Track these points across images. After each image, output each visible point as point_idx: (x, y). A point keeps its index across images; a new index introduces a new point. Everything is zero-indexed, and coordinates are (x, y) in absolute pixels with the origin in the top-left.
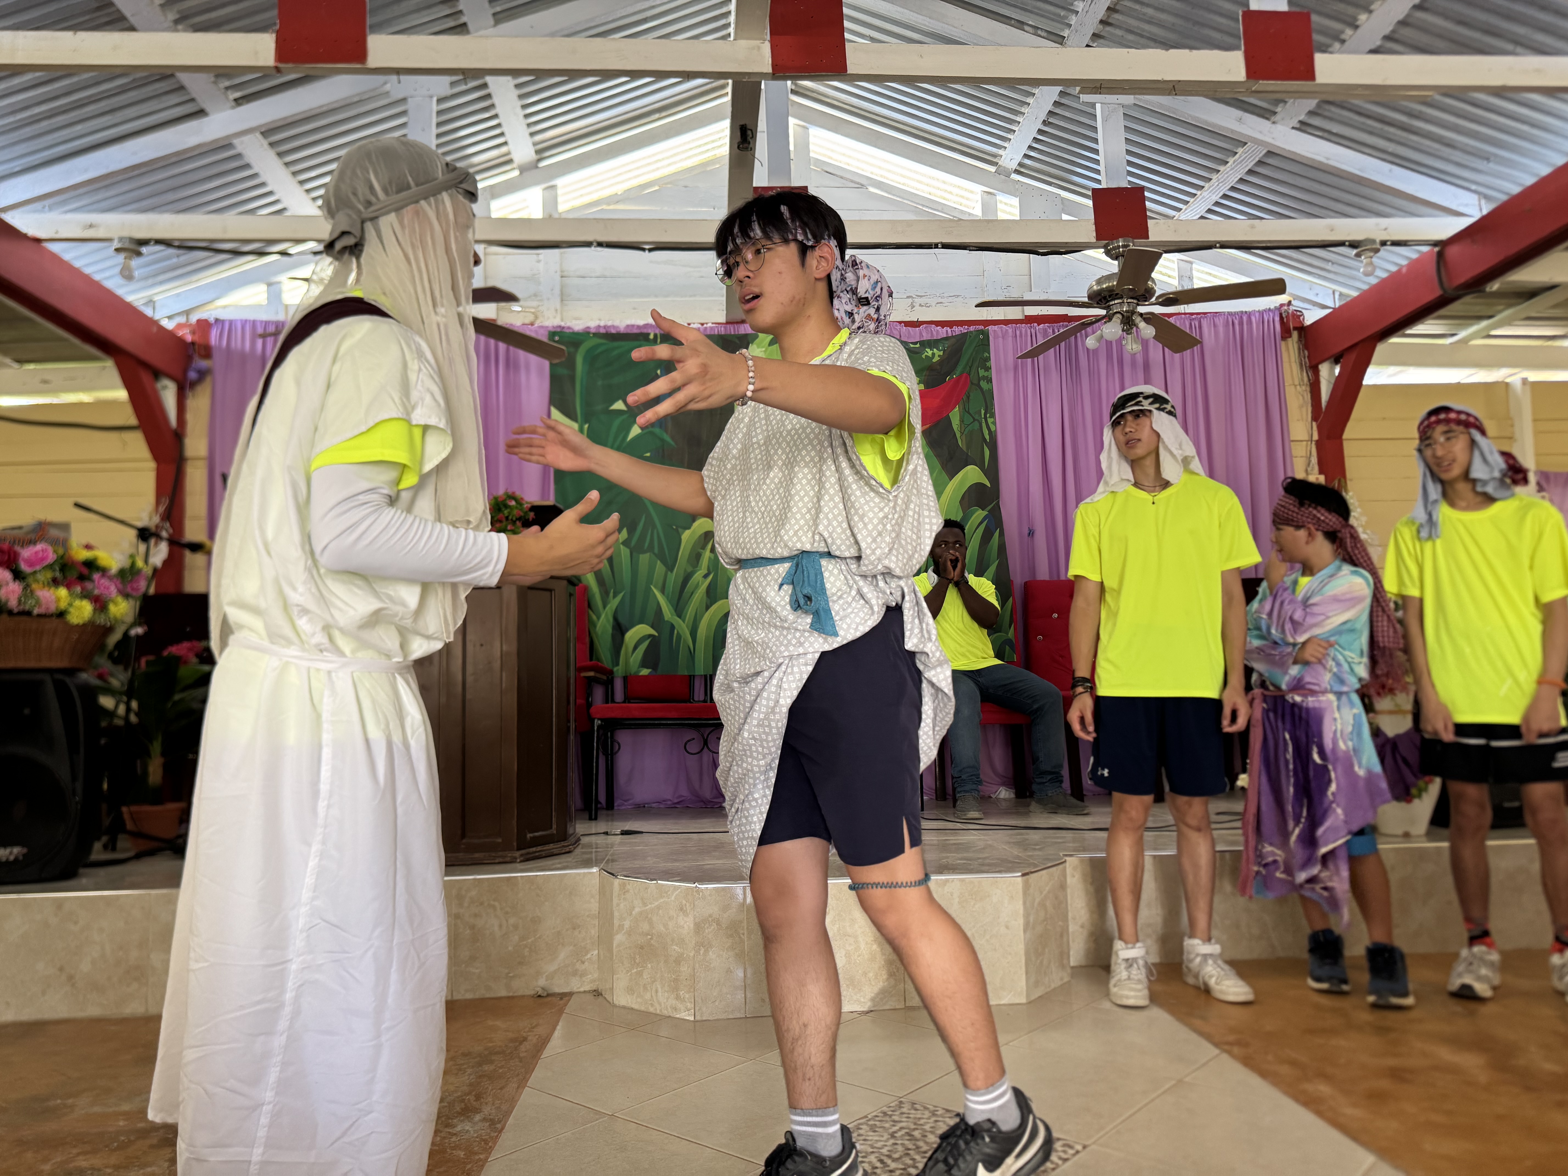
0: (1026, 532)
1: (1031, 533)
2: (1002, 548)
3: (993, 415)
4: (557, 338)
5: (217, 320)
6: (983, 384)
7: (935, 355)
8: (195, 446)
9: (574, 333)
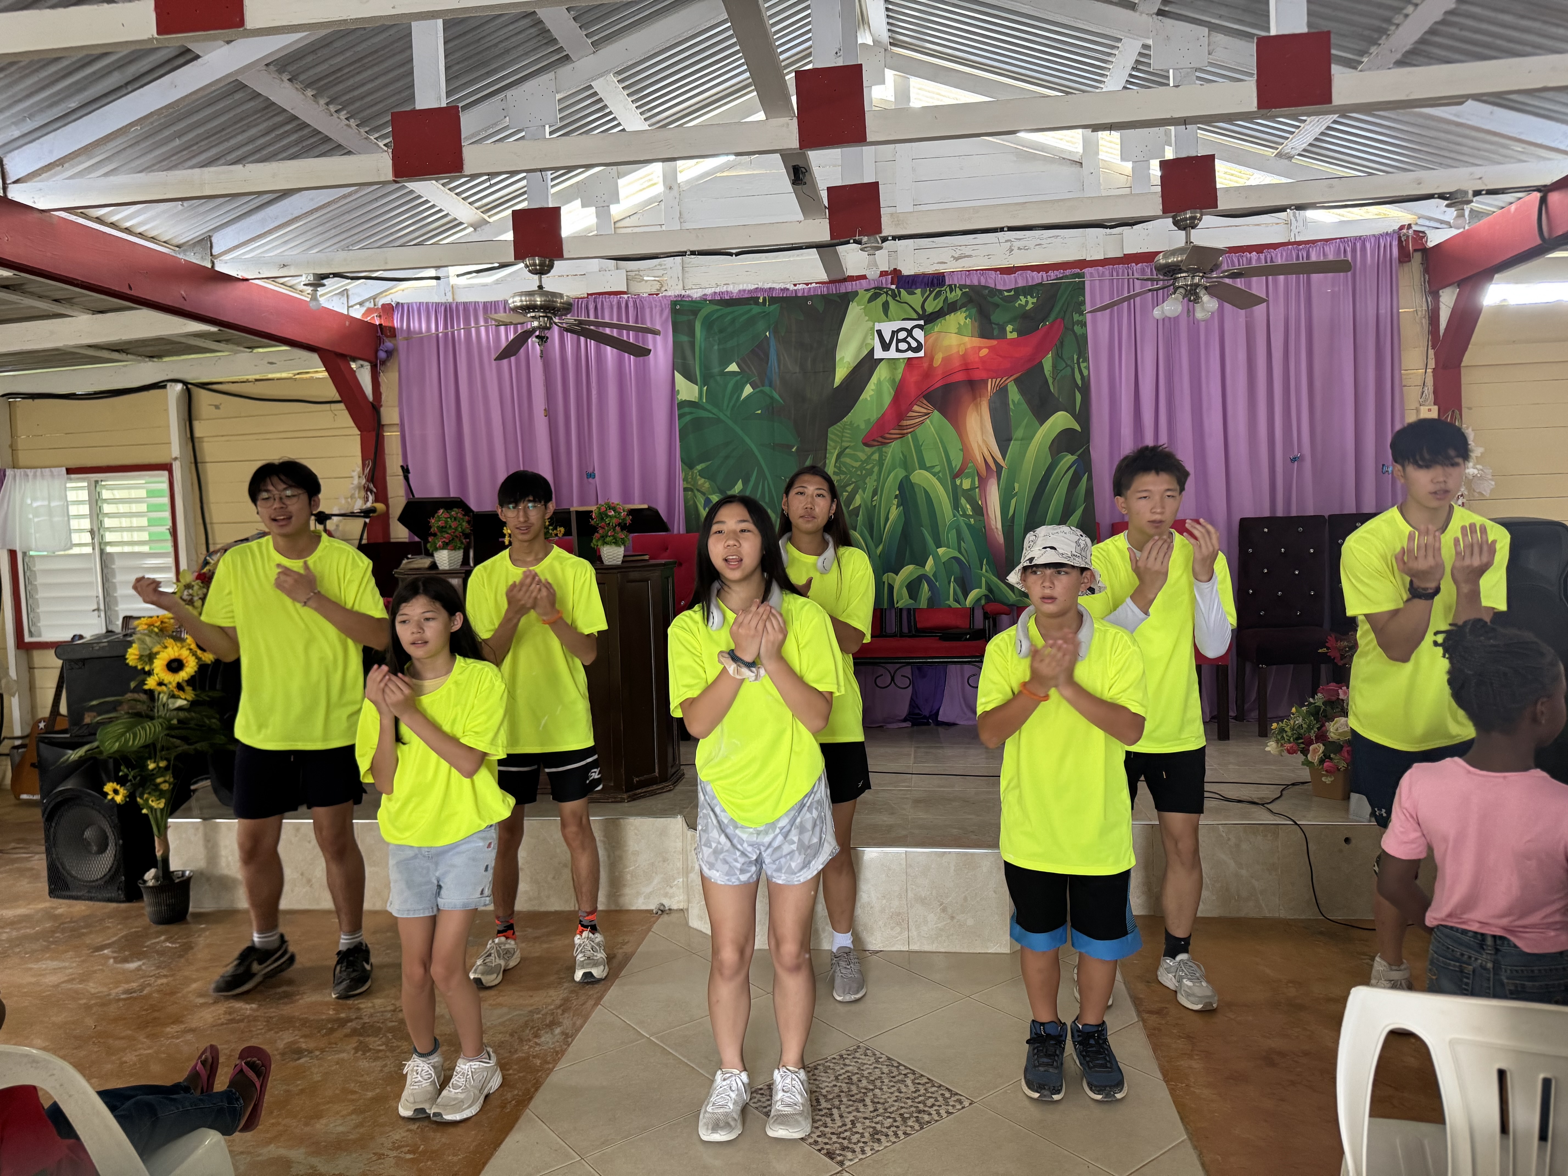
2: (1089, 492)
3: (1086, 360)
4: (678, 307)
5: (398, 304)
6: (1077, 328)
7: (1029, 302)
8: (390, 414)
9: (693, 301)
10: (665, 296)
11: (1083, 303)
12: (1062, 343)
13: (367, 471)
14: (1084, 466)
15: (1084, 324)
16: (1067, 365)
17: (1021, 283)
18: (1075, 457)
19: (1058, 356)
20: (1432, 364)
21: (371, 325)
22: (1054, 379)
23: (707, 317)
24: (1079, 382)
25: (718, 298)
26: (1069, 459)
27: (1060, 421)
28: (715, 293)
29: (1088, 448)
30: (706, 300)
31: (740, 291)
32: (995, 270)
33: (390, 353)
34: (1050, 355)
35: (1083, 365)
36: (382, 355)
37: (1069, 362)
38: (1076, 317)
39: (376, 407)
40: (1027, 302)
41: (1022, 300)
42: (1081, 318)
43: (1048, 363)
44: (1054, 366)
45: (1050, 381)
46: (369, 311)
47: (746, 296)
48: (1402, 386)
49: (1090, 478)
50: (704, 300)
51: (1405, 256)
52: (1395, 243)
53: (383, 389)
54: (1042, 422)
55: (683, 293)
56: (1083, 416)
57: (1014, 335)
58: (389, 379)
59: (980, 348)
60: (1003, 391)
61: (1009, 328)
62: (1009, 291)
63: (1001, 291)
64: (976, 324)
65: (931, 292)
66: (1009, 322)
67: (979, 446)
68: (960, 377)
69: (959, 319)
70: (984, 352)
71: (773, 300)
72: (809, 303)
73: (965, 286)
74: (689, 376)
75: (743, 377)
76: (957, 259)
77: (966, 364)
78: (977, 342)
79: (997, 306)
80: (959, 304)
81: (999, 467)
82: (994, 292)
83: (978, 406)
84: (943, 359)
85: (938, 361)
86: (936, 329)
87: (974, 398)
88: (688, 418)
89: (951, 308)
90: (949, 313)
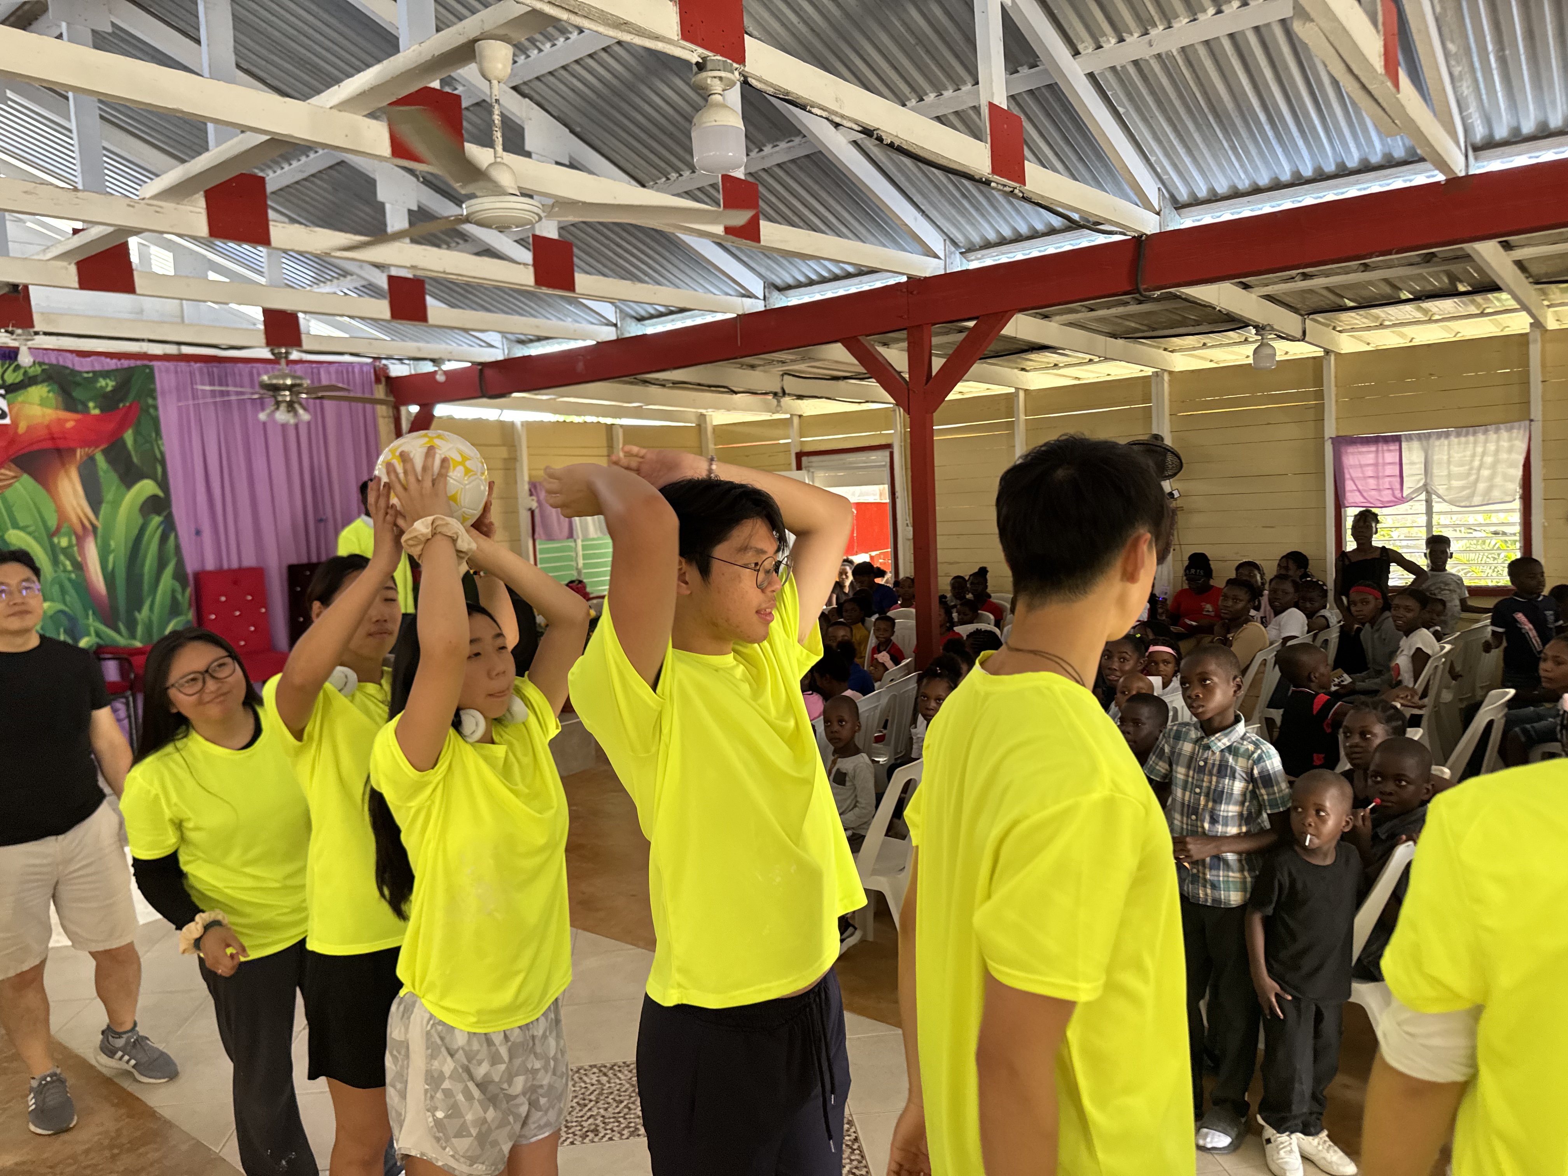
0: (193, 531)
1: (198, 533)
2: (178, 548)
3: (161, 437)
6: (152, 411)
11: (155, 390)
12: (140, 422)
14: (169, 525)
15: (156, 408)
16: (146, 441)
17: (98, 368)
18: (161, 518)
19: (137, 433)
22: (136, 453)
24: (158, 456)
26: (156, 520)
27: (147, 488)
29: (171, 511)
32: (71, 352)
34: (130, 431)
35: (159, 442)
37: (148, 439)
38: (150, 401)
40: (107, 385)
41: (102, 382)
42: (153, 402)
43: (129, 436)
44: (135, 441)
45: (133, 453)
49: (176, 537)
52: (372, 370)
54: (129, 490)
56: (164, 484)
57: (96, 412)
59: (66, 420)
60: (92, 459)
61: (91, 404)
62: (88, 372)
63: (80, 372)
64: (60, 399)
65: (10, 365)
66: (91, 399)
67: (74, 509)
68: (48, 445)
69: (38, 392)
70: (70, 425)
73: (44, 364)
77: (51, 434)
78: (63, 414)
79: (78, 384)
80: (40, 379)
81: (95, 528)
82: (74, 373)
83: (67, 472)
84: (29, 428)
85: (22, 428)
86: (20, 399)
87: (63, 464)
89: (29, 381)
90: (30, 385)
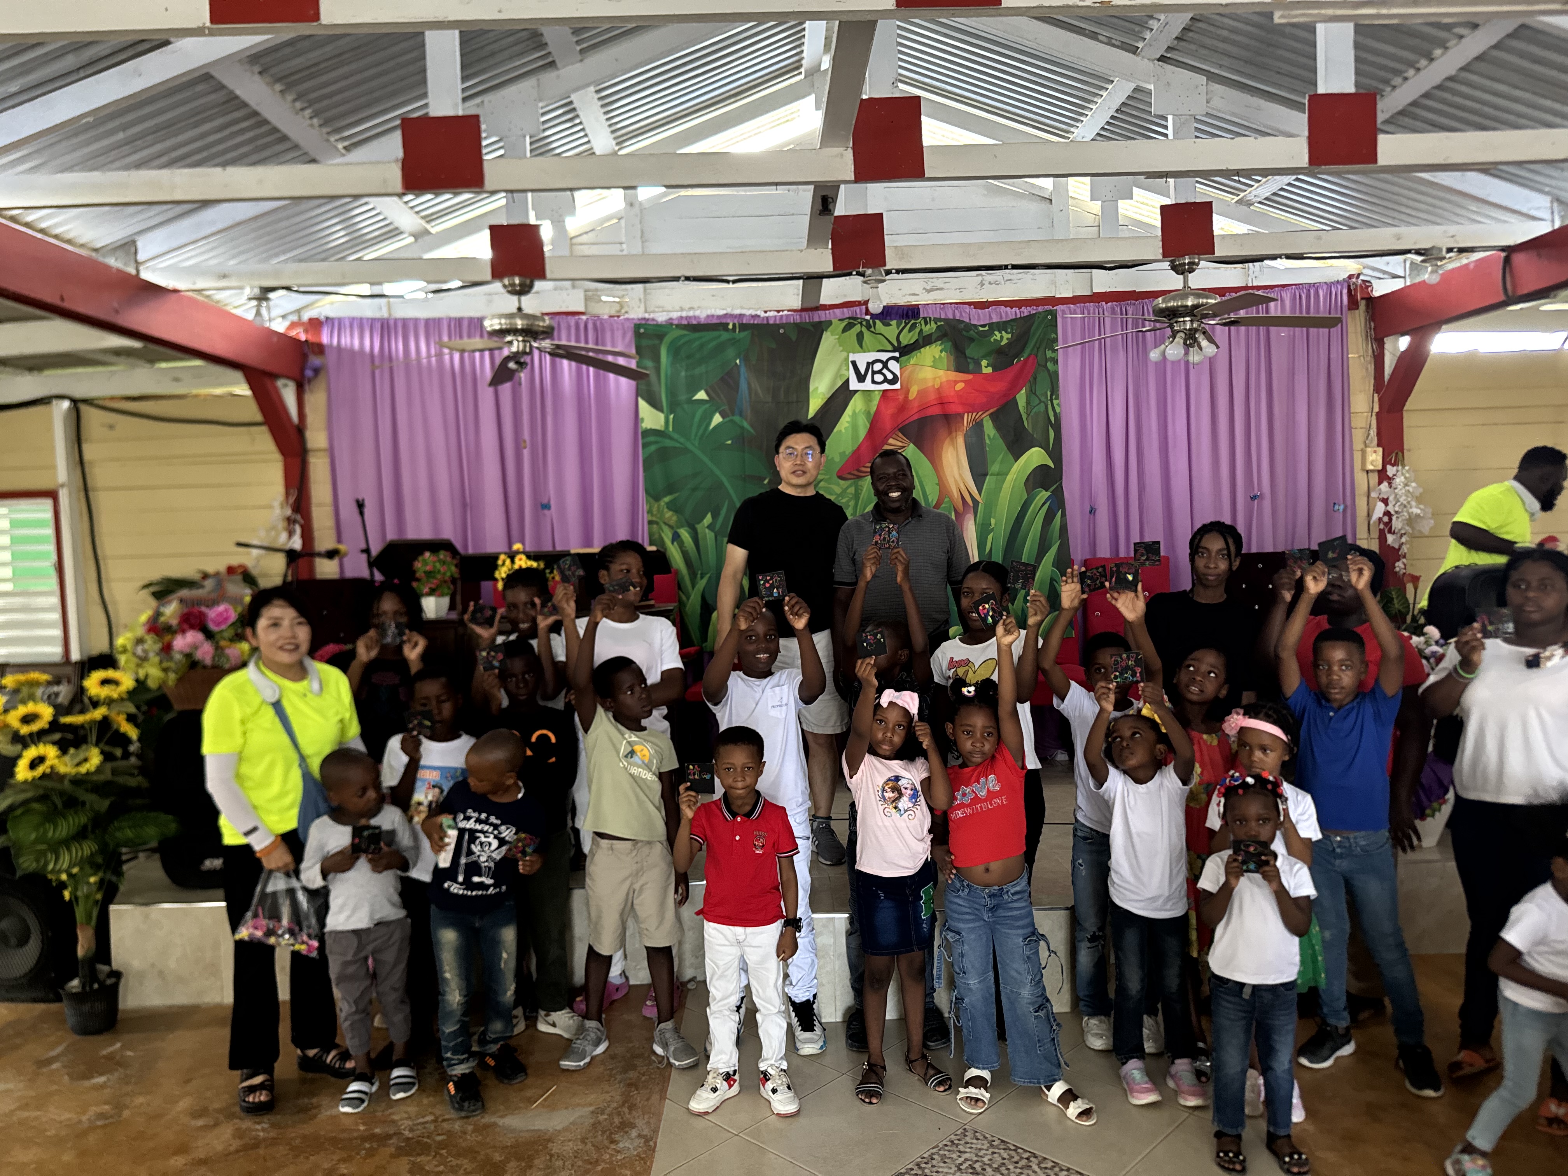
0: (1088, 509)
1: (1092, 511)
2: (1064, 528)
3: (1058, 397)
4: (642, 331)
5: (327, 318)
6: (1050, 365)
7: (1003, 338)
8: (316, 438)
9: (659, 326)
10: (628, 319)
11: (1055, 340)
12: (1035, 379)
13: (292, 500)
14: (1058, 502)
15: (1056, 362)
16: (1041, 401)
17: (995, 319)
18: (1049, 493)
19: (1032, 393)
20: (1376, 409)
21: (295, 341)
22: (1028, 415)
23: (672, 343)
24: (1053, 419)
25: (685, 322)
26: (1044, 495)
27: (1035, 457)
28: (681, 317)
29: (1061, 486)
30: (672, 324)
31: (708, 316)
32: (970, 304)
33: (317, 371)
34: (1023, 391)
35: (1055, 402)
36: (309, 373)
37: (1043, 399)
38: (1049, 354)
39: (300, 430)
40: (1002, 337)
41: (997, 335)
42: (1053, 355)
43: (1021, 398)
44: (1028, 403)
45: (1024, 417)
46: (293, 325)
47: (715, 321)
48: (1351, 428)
49: (1064, 515)
50: (670, 323)
51: (1353, 304)
52: (1345, 291)
53: (308, 410)
54: (1016, 459)
55: (647, 316)
56: (1056, 453)
57: (989, 370)
58: (316, 400)
59: (956, 382)
60: (978, 426)
61: (984, 363)
62: (983, 325)
63: (975, 326)
64: (952, 358)
65: (906, 324)
66: (984, 357)
67: (956, 481)
68: (936, 411)
69: (933, 352)
70: (960, 386)
71: (744, 327)
72: (781, 331)
73: (940, 320)
74: (654, 403)
75: (713, 405)
76: (928, 291)
77: (940, 398)
78: (953, 375)
79: (972, 340)
80: (934, 338)
81: (976, 502)
82: (969, 327)
83: (953, 441)
84: (919, 392)
85: (913, 394)
86: (912, 362)
87: (950, 433)
88: (653, 448)
89: (925, 341)
90: (924, 346)
